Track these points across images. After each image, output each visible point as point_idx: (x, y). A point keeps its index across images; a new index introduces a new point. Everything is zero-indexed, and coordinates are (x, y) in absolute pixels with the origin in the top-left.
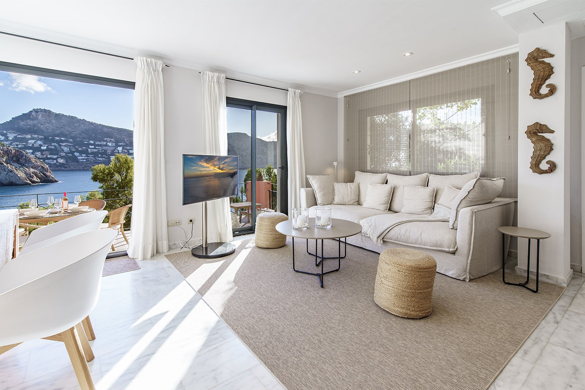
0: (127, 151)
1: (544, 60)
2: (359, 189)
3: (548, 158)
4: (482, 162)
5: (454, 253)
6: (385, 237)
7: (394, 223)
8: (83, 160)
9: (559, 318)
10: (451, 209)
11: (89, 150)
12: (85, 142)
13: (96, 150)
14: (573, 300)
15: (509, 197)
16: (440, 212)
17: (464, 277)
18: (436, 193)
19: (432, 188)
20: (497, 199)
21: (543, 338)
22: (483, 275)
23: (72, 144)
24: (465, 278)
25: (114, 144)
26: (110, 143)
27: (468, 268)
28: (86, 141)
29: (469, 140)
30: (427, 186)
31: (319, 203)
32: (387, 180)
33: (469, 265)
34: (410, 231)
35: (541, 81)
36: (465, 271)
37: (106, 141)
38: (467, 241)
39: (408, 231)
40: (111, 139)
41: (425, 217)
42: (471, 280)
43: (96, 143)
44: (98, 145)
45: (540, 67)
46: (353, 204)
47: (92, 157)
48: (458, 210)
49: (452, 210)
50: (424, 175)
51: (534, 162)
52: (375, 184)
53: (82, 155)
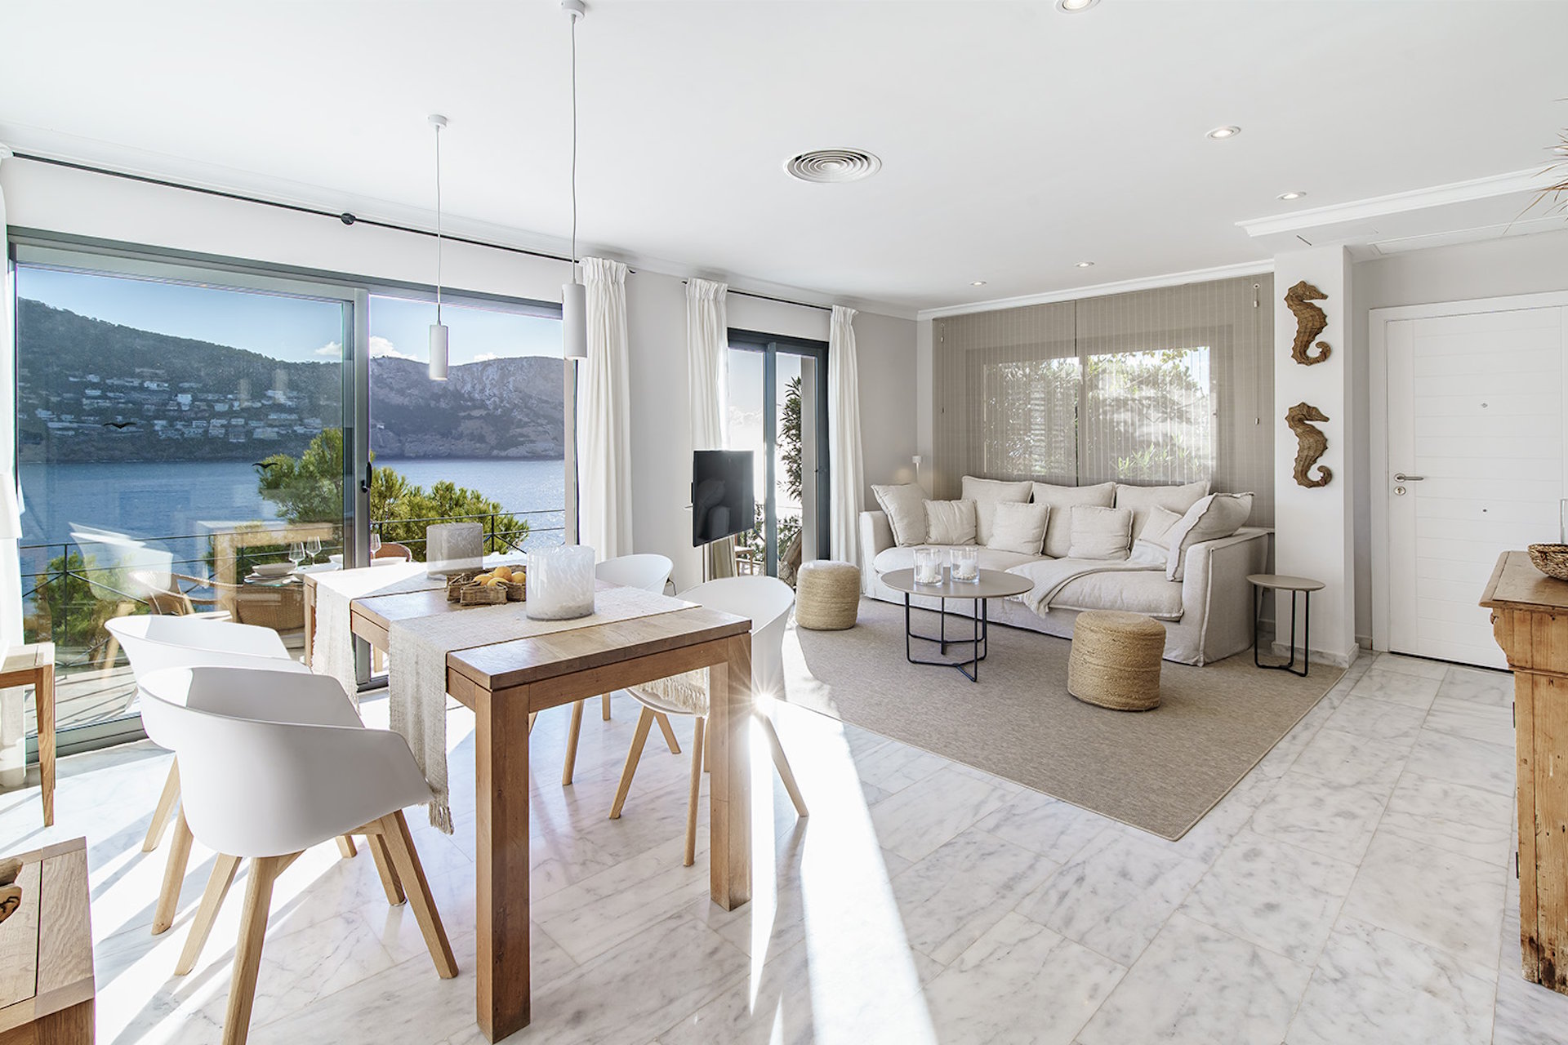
0: (208, 406)
1: (1314, 302)
2: (976, 514)
3: (1320, 462)
4: (1212, 464)
5: (1178, 621)
6: (1053, 601)
7: (1068, 576)
8: (66, 433)
9: (1336, 703)
10: (1168, 550)
11: (85, 401)
12: (71, 379)
13: (107, 404)
14: (1356, 684)
15: (1259, 526)
16: (1144, 553)
17: (1195, 659)
18: (1134, 521)
19: (1127, 511)
20: (1241, 530)
21: (1315, 724)
22: (1222, 657)
23: (29, 385)
24: (1197, 661)
25: (166, 385)
26: (152, 381)
27: (1202, 643)
28: (74, 377)
29: (1188, 421)
30: (1115, 507)
31: (901, 542)
32: (1032, 496)
33: (1203, 638)
34: (1100, 588)
35: (1309, 336)
36: (1197, 650)
37: (140, 376)
38: (1200, 599)
39: (1098, 586)
40: (157, 371)
41: (1119, 564)
42: (1205, 664)
43: (109, 382)
44: (113, 388)
45: (1308, 313)
46: (968, 542)
47: (94, 422)
48: (1182, 548)
49: (1171, 549)
50: (1108, 486)
51: (1300, 469)
52: (1011, 503)
53: (63, 417)
